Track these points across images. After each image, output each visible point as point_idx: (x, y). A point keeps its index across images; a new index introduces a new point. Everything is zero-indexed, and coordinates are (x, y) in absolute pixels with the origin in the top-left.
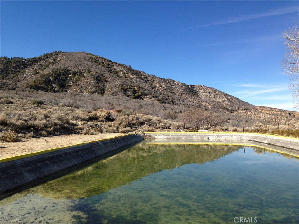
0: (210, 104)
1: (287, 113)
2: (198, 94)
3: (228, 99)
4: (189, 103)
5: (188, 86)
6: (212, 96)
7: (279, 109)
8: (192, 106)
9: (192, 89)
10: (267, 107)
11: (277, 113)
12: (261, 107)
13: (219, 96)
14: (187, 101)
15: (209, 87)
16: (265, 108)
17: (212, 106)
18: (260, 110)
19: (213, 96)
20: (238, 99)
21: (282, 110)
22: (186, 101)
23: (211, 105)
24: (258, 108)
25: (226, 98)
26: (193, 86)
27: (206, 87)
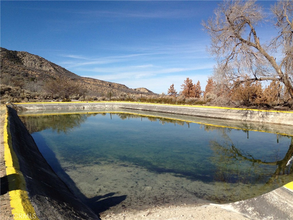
0: (37, 72)
1: (108, 84)
2: (21, 61)
3: (55, 69)
4: (13, 70)
5: (10, 51)
6: (37, 64)
7: (101, 81)
8: (18, 74)
9: (14, 56)
10: (91, 78)
11: (100, 83)
12: (86, 78)
13: (46, 65)
14: (11, 69)
15: (34, 55)
16: (89, 79)
17: (40, 75)
18: (85, 81)
19: (39, 65)
20: (64, 69)
21: (104, 81)
22: (9, 68)
23: (39, 73)
24: (83, 78)
25: (53, 67)
26: (16, 51)
27: (31, 54)
